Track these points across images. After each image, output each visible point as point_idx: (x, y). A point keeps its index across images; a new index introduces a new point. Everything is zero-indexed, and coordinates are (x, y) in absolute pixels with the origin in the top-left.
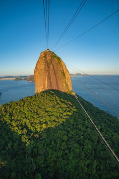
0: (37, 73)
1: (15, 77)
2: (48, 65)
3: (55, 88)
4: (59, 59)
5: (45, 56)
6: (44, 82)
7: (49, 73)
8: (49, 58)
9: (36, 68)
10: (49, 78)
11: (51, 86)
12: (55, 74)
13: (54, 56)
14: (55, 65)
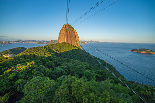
0: (61, 35)
1: (38, 41)
2: (67, 31)
3: (70, 43)
4: (73, 29)
5: (65, 27)
6: (65, 39)
7: (67, 35)
8: (67, 28)
9: (60, 33)
10: (67, 38)
11: (68, 41)
12: (70, 36)
13: (70, 27)
14: (70, 32)
